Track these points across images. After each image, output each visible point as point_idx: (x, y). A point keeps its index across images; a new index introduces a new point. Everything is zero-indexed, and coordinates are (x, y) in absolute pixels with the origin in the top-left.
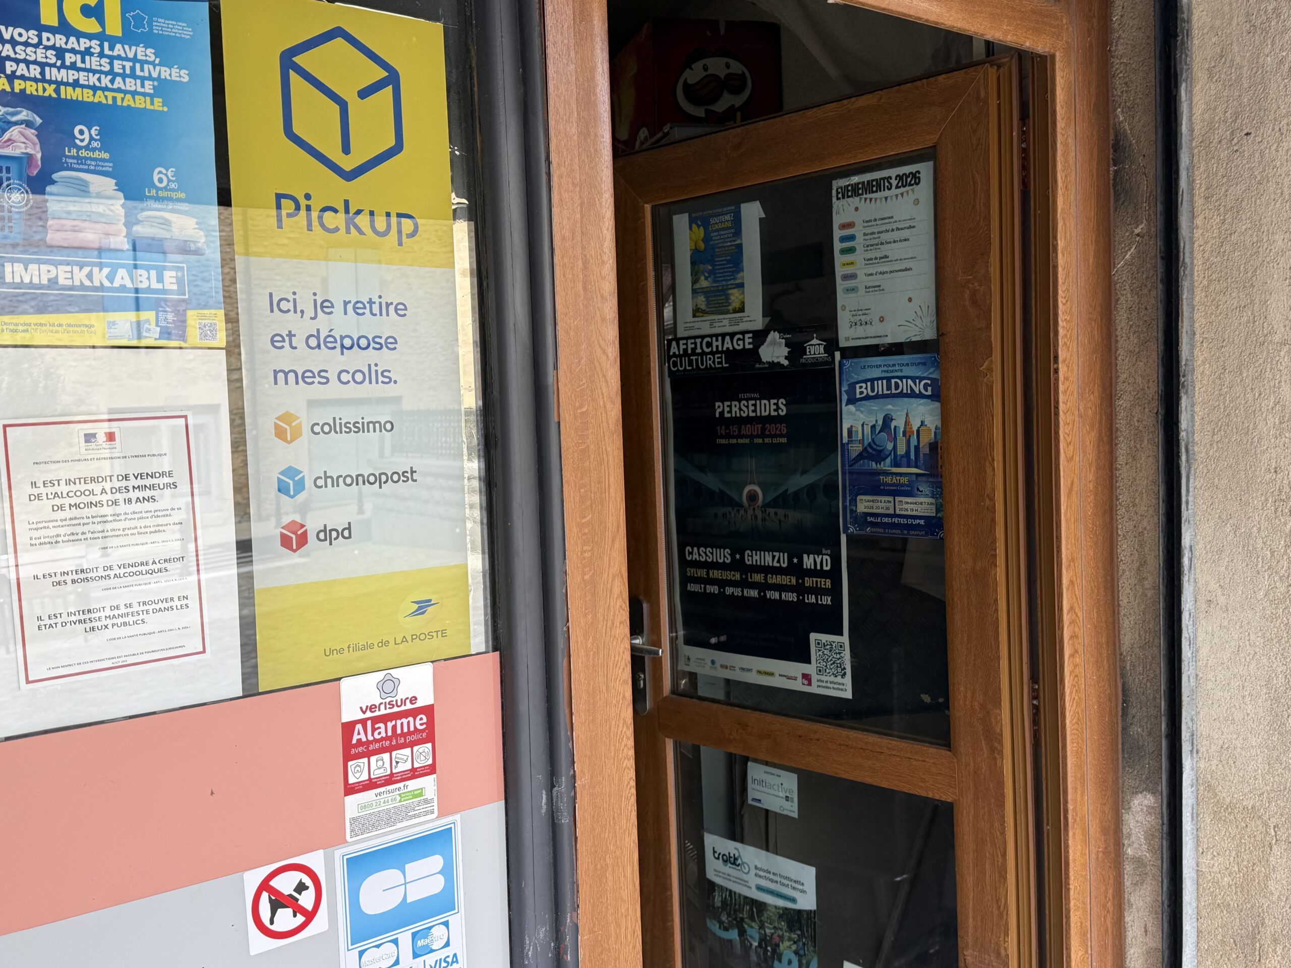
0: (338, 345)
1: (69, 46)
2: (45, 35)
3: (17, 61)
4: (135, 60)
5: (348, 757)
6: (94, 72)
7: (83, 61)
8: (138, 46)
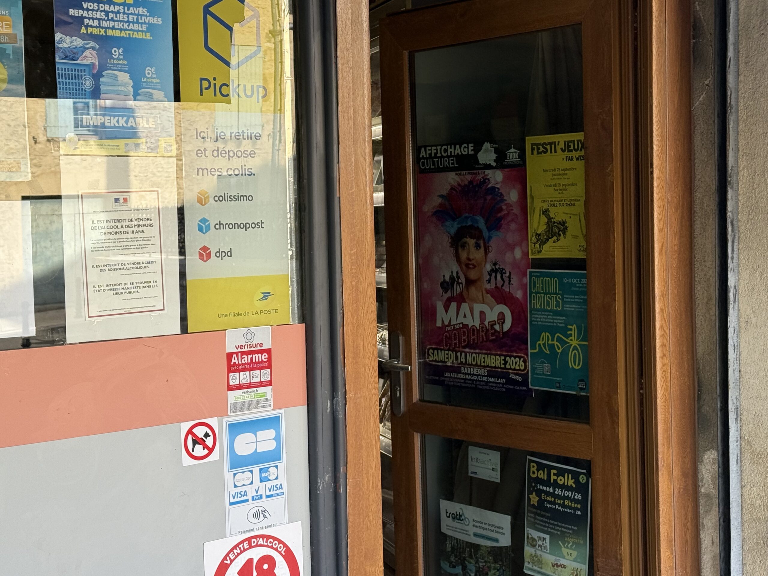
0: (227, 155)
1: (110, 10)
2: (101, 5)
3: (89, 19)
4: (138, 15)
5: (229, 371)
6: (121, 21)
7: (116, 17)
8: (139, 7)
